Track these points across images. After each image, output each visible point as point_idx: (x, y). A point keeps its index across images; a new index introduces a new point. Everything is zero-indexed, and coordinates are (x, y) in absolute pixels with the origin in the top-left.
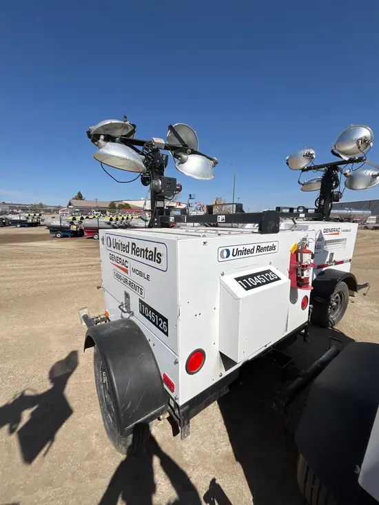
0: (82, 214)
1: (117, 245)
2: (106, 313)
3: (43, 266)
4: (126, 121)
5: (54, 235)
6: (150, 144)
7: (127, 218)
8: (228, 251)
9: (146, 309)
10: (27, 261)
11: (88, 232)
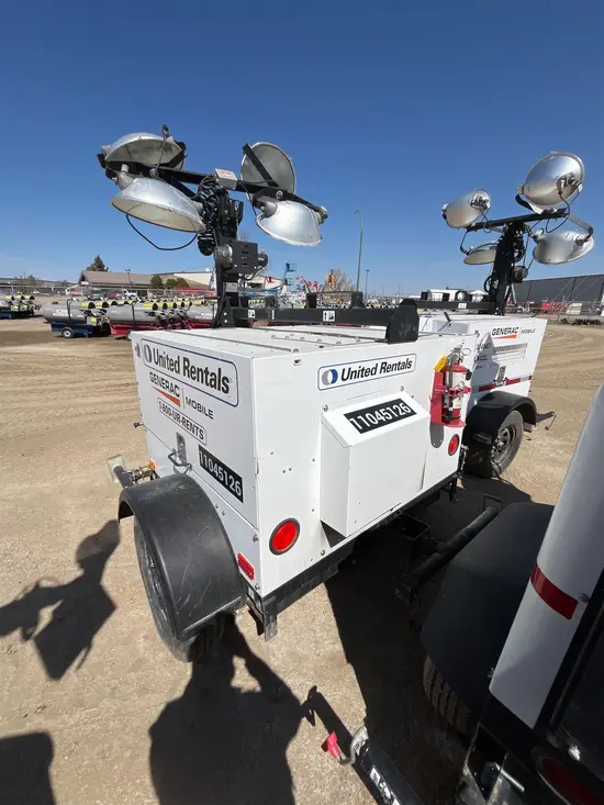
0: (106, 296)
1: (161, 360)
2: (152, 464)
3: (45, 387)
4: (168, 136)
5: (60, 334)
6: (212, 181)
7: (183, 305)
8: (335, 373)
9: (210, 462)
10: (16, 378)
11: (116, 328)
